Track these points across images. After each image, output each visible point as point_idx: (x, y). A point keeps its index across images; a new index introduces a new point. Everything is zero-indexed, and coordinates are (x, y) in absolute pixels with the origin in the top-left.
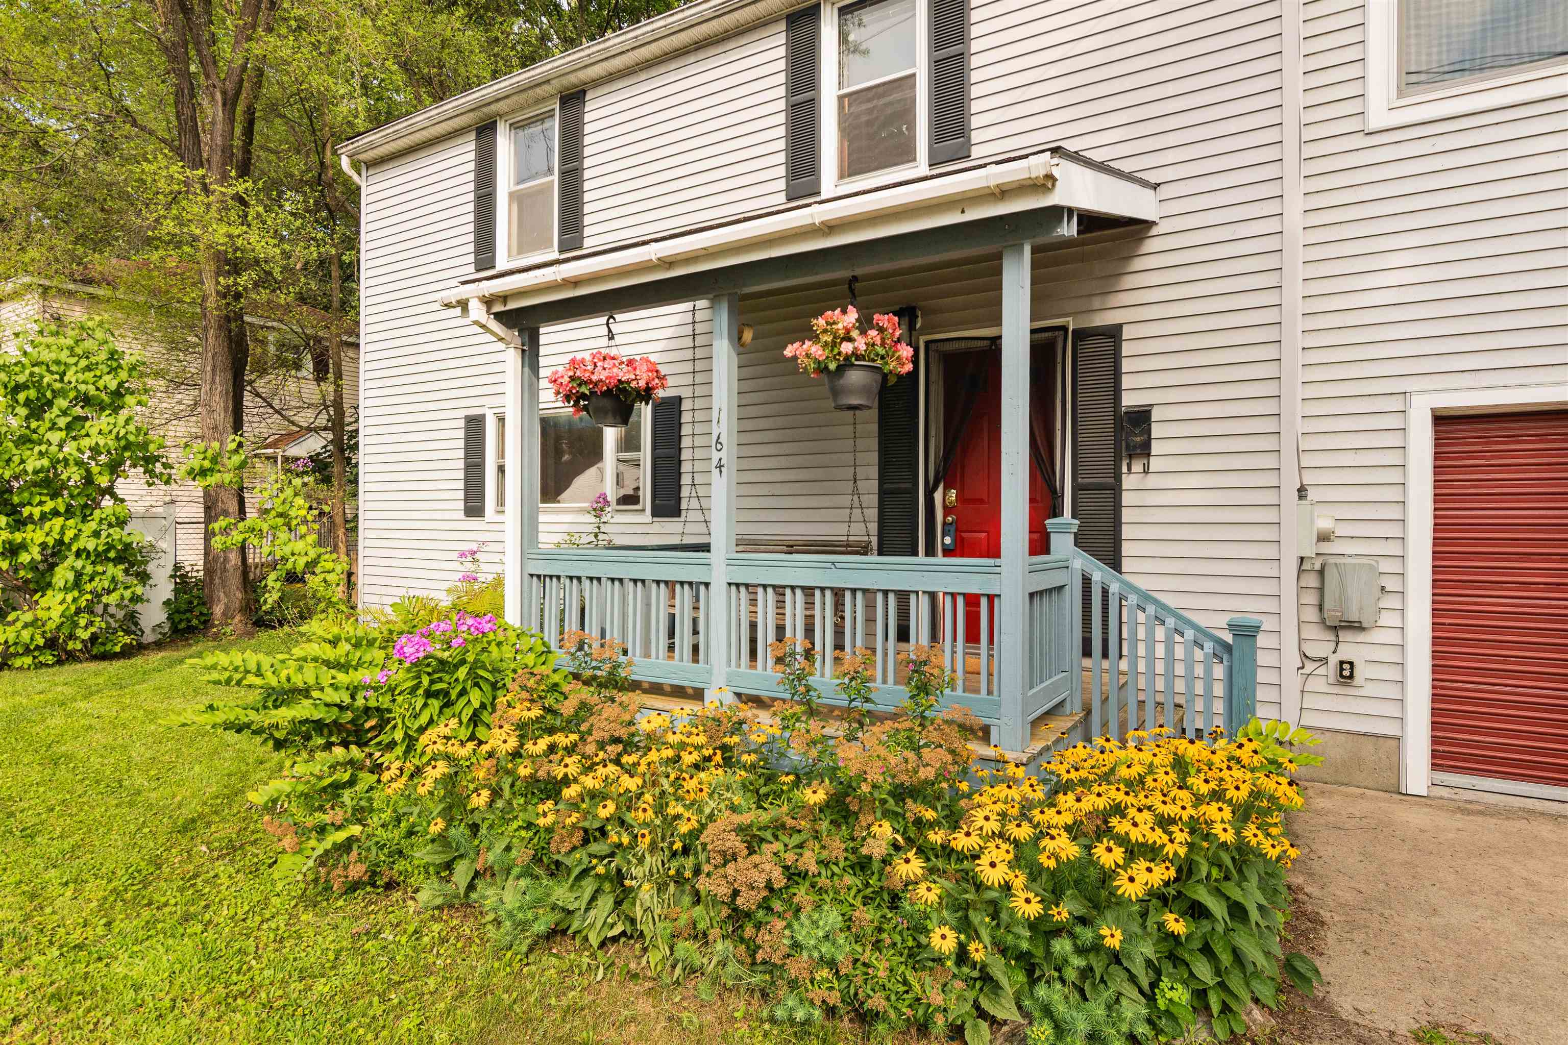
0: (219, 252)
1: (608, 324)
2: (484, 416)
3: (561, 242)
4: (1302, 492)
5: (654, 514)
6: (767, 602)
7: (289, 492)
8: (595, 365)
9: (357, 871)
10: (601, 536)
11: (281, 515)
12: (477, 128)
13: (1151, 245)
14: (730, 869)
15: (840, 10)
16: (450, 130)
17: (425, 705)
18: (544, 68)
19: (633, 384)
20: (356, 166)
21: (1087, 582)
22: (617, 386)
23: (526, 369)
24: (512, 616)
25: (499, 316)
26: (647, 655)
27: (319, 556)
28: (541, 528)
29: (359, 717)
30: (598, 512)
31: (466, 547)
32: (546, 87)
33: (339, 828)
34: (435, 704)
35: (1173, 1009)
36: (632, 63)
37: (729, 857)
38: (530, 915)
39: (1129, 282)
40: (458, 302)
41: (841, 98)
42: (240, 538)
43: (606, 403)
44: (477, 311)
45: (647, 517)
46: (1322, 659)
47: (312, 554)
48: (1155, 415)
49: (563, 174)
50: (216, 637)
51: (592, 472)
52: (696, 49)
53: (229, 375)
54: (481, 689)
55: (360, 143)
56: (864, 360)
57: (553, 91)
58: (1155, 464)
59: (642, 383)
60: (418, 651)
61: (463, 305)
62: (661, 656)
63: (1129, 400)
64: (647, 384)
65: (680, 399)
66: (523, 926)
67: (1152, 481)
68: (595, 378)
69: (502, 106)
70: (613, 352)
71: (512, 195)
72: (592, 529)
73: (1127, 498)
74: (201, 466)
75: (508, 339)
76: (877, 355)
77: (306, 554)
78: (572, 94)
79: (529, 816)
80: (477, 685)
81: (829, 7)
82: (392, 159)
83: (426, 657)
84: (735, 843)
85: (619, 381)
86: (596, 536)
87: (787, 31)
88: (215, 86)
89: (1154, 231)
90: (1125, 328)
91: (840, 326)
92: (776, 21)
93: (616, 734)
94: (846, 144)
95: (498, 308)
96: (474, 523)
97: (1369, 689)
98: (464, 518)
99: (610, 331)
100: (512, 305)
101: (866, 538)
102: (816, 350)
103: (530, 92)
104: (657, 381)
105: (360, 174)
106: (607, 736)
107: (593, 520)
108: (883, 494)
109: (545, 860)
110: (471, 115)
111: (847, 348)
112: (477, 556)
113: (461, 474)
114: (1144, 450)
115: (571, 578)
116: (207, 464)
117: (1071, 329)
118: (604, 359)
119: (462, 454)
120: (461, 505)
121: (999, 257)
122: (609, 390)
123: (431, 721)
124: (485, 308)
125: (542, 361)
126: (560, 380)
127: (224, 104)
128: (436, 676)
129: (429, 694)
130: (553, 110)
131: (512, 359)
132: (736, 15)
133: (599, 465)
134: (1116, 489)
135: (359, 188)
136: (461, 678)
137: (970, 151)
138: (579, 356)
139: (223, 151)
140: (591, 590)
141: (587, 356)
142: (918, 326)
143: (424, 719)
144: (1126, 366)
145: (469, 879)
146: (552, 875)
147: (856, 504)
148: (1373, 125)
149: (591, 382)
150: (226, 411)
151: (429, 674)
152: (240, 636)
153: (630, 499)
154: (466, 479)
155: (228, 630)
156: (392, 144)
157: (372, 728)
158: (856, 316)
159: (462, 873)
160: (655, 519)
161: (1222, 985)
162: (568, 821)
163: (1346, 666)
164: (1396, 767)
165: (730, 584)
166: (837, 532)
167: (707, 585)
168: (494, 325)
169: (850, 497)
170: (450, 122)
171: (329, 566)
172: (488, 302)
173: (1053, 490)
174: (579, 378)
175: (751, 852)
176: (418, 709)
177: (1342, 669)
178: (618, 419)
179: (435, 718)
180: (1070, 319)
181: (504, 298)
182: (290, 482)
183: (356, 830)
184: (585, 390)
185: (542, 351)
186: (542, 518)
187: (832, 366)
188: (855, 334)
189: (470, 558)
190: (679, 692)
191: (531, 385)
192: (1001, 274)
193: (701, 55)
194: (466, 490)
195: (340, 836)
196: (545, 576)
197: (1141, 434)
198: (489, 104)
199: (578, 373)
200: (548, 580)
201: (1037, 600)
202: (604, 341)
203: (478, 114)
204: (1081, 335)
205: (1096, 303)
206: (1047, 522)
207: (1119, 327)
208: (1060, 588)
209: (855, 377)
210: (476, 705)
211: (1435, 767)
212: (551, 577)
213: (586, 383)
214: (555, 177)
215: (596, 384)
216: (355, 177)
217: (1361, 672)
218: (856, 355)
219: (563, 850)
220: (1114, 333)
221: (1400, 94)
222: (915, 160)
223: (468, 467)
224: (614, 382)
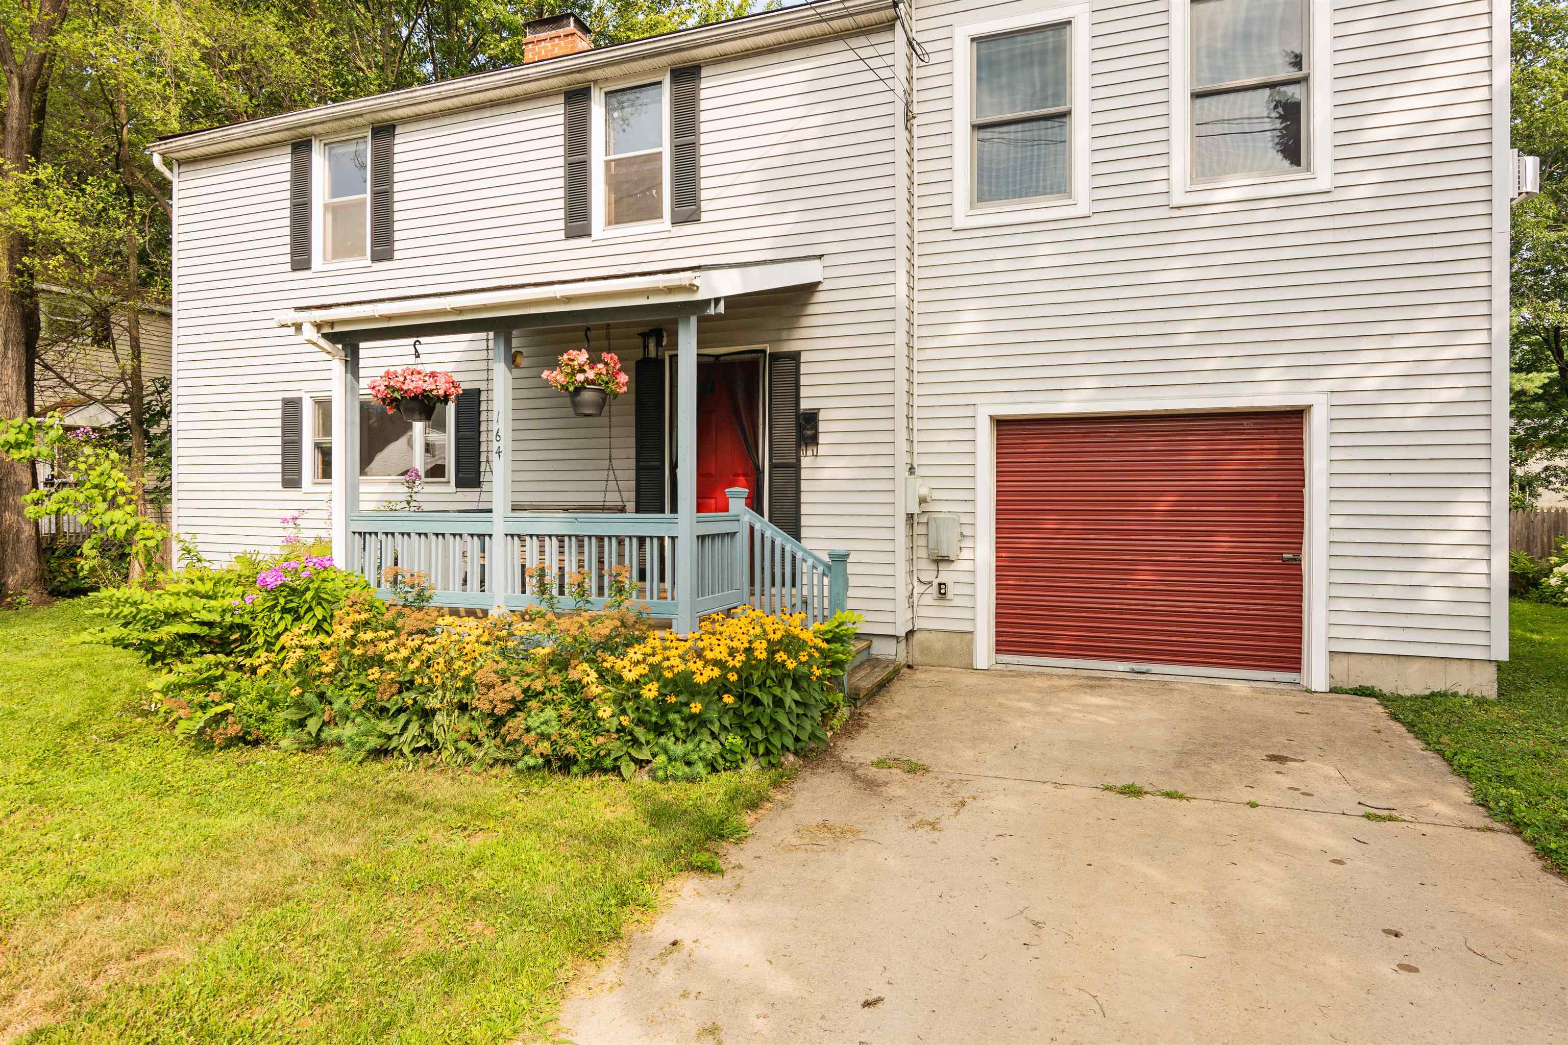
0: (19, 233)
1: (415, 345)
2: (300, 399)
3: (373, 253)
4: (912, 470)
5: (457, 486)
6: (533, 545)
7: (107, 465)
8: (405, 378)
9: (233, 730)
10: (412, 504)
11: (96, 487)
12: (293, 144)
13: (819, 297)
14: (491, 694)
15: (607, 93)
16: (266, 142)
17: (282, 618)
18: (358, 105)
19: (435, 393)
20: (168, 164)
21: (752, 529)
22: (422, 394)
23: (349, 375)
24: (339, 561)
25: (326, 336)
26: (446, 588)
27: (138, 525)
28: (362, 497)
29: (224, 633)
30: (410, 484)
31: (289, 515)
32: (359, 119)
33: (217, 704)
34: (289, 618)
35: (733, 748)
36: (437, 109)
37: (491, 686)
38: (363, 739)
39: (806, 321)
40: (293, 324)
41: (607, 163)
42: (55, 508)
43: (414, 405)
44: (310, 332)
45: (452, 487)
46: (929, 583)
47: (132, 522)
48: (822, 416)
49: (375, 194)
50: (10, 606)
51: (403, 440)
52: (492, 106)
53: (22, 349)
54: (323, 608)
55: (174, 144)
56: (594, 384)
57: (365, 122)
58: (822, 450)
59: (441, 392)
60: (276, 580)
61: (298, 327)
62: (456, 588)
63: (805, 405)
64: (445, 392)
65: (479, 391)
66: (361, 745)
67: (820, 462)
68: (405, 387)
69: (318, 129)
70: (419, 368)
71: (326, 206)
72: (405, 497)
73: (804, 474)
74: (17, 439)
75: (334, 352)
76: (603, 381)
77: (126, 523)
78: (384, 127)
79: (362, 680)
80: (320, 604)
81: (597, 90)
82: (205, 159)
83: (281, 585)
84: (493, 678)
85: (424, 390)
86: (408, 503)
87: (565, 103)
88: (11, 72)
89: (820, 288)
90: (803, 354)
91: (576, 363)
92: (556, 94)
93: (421, 627)
94: (613, 196)
95: (327, 330)
96: (292, 494)
97: (957, 601)
98: (279, 486)
99: (416, 351)
100: (337, 329)
101: (621, 504)
102: (561, 378)
103: (345, 122)
104: (453, 389)
105: (171, 170)
106: (415, 629)
107: (407, 490)
108: (639, 470)
109: (372, 709)
110: (287, 133)
111: (580, 377)
112: (297, 522)
113: (279, 450)
114: (813, 440)
115: (387, 534)
116: (22, 437)
117: (768, 352)
118: (412, 373)
119: (279, 432)
120: (279, 477)
121: (676, 322)
122: (416, 397)
123: (286, 629)
124: (316, 331)
125: (362, 373)
126: (377, 388)
127: (21, 89)
128: (289, 598)
129: (284, 610)
130: (366, 137)
131: (337, 367)
132: (525, 86)
133: (410, 433)
134: (796, 467)
135: (171, 183)
136: (309, 600)
137: (700, 216)
138: (392, 369)
139: (19, 134)
140: (403, 542)
141: (399, 370)
142: (664, 343)
143: (281, 627)
144: (804, 380)
145: (318, 727)
146: (378, 718)
147: (612, 477)
148: (957, 226)
149: (402, 389)
150: (18, 384)
151: (285, 597)
152: (37, 605)
153: (437, 471)
154: (284, 454)
155: (24, 599)
156: (206, 148)
157: (235, 641)
158: (587, 356)
159: (313, 725)
160: (458, 489)
161: (767, 739)
162: (389, 677)
163: (943, 586)
164: (970, 652)
165: (506, 535)
166: (596, 498)
167: (490, 536)
168: (323, 343)
169: (606, 472)
170: (266, 136)
171: (149, 533)
172: (318, 326)
173: (757, 468)
174: (393, 387)
175: (504, 682)
176: (276, 620)
177: (940, 589)
178: (423, 417)
179: (289, 627)
180: (767, 345)
181: (332, 324)
182: (107, 456)
183: (230, 706)
184: (397, 395)
185: (362, 363)
186: (362, 489)
187: (571, 389)
188: (586, 368)
189: (291, 524)
190: (471, 613)
191: (352, 388)
192: (677, 334)
193: (496, 111)
194: (284, 463)
195: (220, 709)
196: (365, 533)
197: (811, 429)
198: (305, 126)
199: (392, 383)
200: (367, 536)
201: (708, 542)
202: (412, 359)
203: (294, 132)
204: (775, 357)
205: (784, 335)
206: (727, 490)
207: (798, 353)
208: (733, 534)
209: (587, 396)
210: (320, 617)
211: (998, 651)
212: (370, 533)
213: (398, 390)
214: (368, 196)
215: (406, 392)
216: (167, 173)
217: (951, 591)
218: (587, 380)
219: (385, 698)
220: (795, 357)
221: (972, 207)
222: (662, 217)
223: (285, 443)
224: (419, 391)
